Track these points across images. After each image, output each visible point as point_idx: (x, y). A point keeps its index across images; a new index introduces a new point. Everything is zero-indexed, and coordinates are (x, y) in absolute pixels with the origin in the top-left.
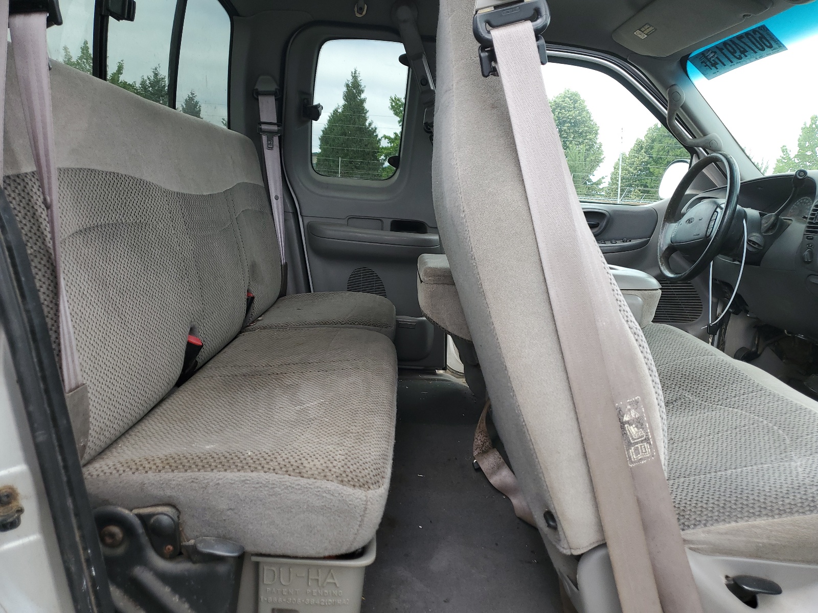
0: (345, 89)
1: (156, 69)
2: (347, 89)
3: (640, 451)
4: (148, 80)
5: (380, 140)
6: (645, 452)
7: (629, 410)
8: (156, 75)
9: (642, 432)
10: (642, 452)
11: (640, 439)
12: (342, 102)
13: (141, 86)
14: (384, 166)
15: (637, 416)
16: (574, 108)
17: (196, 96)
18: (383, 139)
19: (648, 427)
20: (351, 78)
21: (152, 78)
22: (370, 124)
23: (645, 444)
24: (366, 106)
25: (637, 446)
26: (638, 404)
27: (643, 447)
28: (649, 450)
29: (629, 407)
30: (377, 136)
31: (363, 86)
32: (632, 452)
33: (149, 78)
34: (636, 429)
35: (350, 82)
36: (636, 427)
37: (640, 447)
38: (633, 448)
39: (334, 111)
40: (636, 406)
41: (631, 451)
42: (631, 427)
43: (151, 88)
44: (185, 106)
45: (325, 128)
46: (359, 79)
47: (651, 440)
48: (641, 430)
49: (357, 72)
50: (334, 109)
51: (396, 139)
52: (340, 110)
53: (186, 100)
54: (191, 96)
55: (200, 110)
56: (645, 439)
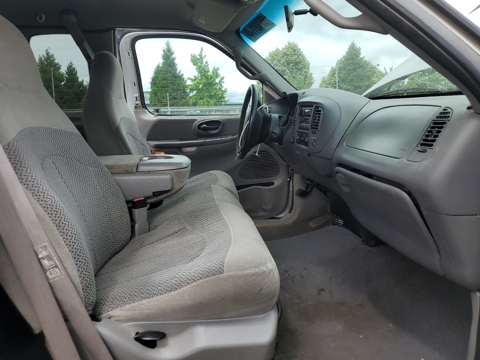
0: (163, 53)
1: (47, 50)
2: (164, 53)
3: (53, 273)
4: (43, 57)
5: (186, 81)
6: (56, 273)
7: (41, 251)
8: (48, 54)
9: (51, 263)
10: (54, 274)
11: (51, 267)
12: (161, 61)
13: (39, 61)
14: (190, 96)
15: (47, 254)
16: (295, 54)
17: (73, 64)
18: (188, 80)
19: (55, 259)
20: (166, 46)
21: (45, 56)
22: (179, 72)
23: (55, 268)
24: (176, 61)
25: (50, 270)
26: (46, 247)
27: (54, 270)
28: (59, 272)
29: (40, 250)
30: (184, 78)
31: (173, 50)
32: (49, 274)
33: (43, 56)
34: (47, 261)
35: (165, 49)
36: (48, 260)
37: (52, 271)
38: (48, 272)
39: (157, 66)
40: (45, 249)
41: (47, 274)
42: (44, 260)
43: (45, 62)
44: (67, 71)
45: (153, 77)
46: (170, 47)
47: (59, 266)
48: (51, 261)
49: (169, 43)
50: (157, 65)
51: (195, 79)
52: (161, 66)
53: (68, 67)
54: (70, 64)
55: (77, 73)
56: (55, 266)
